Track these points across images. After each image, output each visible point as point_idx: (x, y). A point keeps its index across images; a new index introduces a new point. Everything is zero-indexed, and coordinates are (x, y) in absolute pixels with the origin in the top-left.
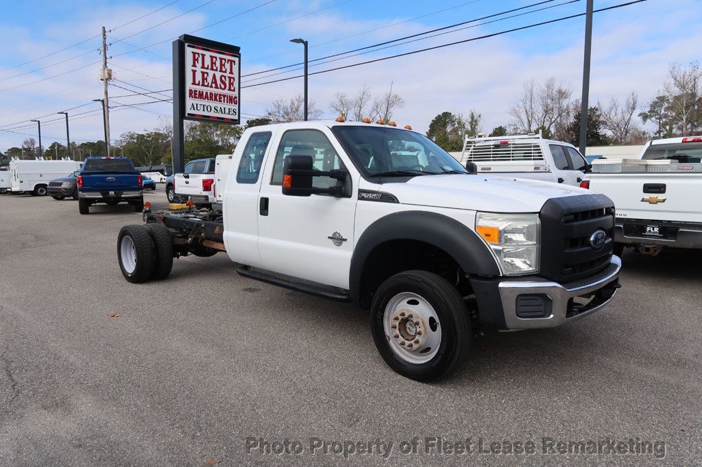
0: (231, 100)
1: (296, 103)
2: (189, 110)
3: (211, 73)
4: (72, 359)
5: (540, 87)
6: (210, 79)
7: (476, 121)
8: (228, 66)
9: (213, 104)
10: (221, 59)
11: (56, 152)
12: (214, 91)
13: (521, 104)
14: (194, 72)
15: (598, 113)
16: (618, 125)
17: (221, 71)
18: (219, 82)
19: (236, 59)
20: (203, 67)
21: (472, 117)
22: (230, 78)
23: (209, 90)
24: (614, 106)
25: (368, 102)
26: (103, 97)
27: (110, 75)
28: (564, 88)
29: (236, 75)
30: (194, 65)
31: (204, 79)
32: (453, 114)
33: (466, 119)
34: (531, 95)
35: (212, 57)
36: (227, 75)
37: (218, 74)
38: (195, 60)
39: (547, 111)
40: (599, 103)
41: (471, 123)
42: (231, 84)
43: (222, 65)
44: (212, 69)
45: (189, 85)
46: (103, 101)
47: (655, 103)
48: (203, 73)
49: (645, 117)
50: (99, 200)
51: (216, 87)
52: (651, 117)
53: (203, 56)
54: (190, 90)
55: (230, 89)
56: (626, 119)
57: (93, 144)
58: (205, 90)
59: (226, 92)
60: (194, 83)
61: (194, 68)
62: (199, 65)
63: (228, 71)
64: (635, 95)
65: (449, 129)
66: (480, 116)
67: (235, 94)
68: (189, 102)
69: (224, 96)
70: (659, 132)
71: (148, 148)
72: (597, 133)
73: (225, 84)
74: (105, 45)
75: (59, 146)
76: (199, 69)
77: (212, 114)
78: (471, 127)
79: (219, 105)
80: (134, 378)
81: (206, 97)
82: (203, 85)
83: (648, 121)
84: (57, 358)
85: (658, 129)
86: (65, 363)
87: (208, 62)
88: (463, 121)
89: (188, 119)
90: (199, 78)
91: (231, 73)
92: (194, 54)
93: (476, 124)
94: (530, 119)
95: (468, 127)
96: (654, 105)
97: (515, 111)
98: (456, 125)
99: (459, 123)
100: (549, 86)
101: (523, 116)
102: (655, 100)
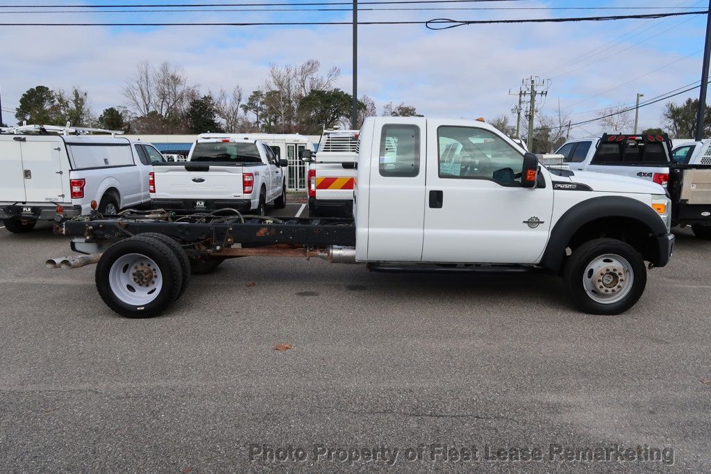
5: (155, 70)
7: (82, 100)
13: (136, 86)
16: (228, 116)
21: (77, 95)
24: (223, 95)
28: (178, 74)
32: (50, 90)
33: (69, 96)
34: (147, 78)
39: (163, 96)
40: (210, 92)
41: (76, 101)
47: (253, 97)
49: (246, 109)
52: (251, 109)
56: (235, 109)
64: (240, 88)
65: (47, 106)
66: (86, 94)
70: (258, 122)
72: (213, 121)
78: (76, 106)
83: (249, 112)
85: (256, 120)
88: (65, 98)
93: (83, 104)
94: (147, 103)
95: (72, 106)
96: (252, 99)
97: (129, 93)
98: (57, 102)
99: (61, 100)
100: (165, 69)
101: (139, 99)
102: (252, 94)
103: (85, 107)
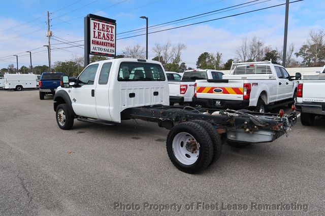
0: (112, 45)
1: (136, 48)
2: (92, 50)
3: (102, 32)
4: (56, 178)
5: (249, 42)
6: (102, 35)
7: (219, 57)
8: (110, 29)
9: (103, 47)
10: (107, 26)
11: (24, 70)
12: (104, 41)
13: (241, 49)
14: (94, 32)
15: (276, 53)
17: (107, 31)
18: (106, 37)
19: (114, 26)
20: (99, 29)
21: (218, 55)
22: (111, 35)
23: (101, 40)
25: (170, 48)
26: (48, 44)
27: (51, 34)
28: (260, 41)
29: (114, 34)
30: (94, 29)
31: (99, 35)
32: (209, 53)
33: (215, 56)
34: (246, 45)
35: (103, 25)
36: (110, 33)
37: (106, 33)
38: (95, 26)
39: (253, 52)
41: (217, 57)
42: (112, 38)
43: (107, 29)
44: (103, 30)
45: (92, 38)
46: (48, 46)
48: (99, 32)
49: (297, 55)
50: (49, 93)
51: (105, 39)
52: (300, 55)
53: (99, 24)
54: (93, 41)
55: (111, 40)
56: (289, 56)
57: (41, 67)
58: (99, 40)
59: (109, 41)
60: (94, 37)
61: (95, 30)
62: (97, 28)
63: (110, 31)
65: (207, 60)
66: (221, 54)
67: (114, 42)
68: (92, 46)
69: (108, 43)
71: (67, 69)
73: (109, 38)
74: (49, 20)
75: (25, 68)
76: (97, 31)
77: (103, 52)
79: (106, 48)
80: (92, 189)
81: (100, 44)
82: (99, 38)
84: (47, 177)
85: (303, 61)
86: (53, 180)
87: (101, 27)
89: (91, 54)
90: (97, 35)
91: (112, 32)
92: (94, 23)
94: (245, 56)
95: (216, 59)
96: (301, 49)
97: (238, 52)
98: (211, 58)
99: (212, 57)
100: (254, 40)
101: (242, 54)
102: (302, 47)
103: (221, 60)
